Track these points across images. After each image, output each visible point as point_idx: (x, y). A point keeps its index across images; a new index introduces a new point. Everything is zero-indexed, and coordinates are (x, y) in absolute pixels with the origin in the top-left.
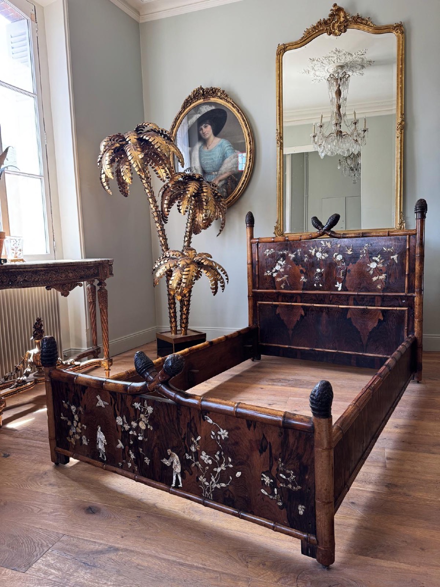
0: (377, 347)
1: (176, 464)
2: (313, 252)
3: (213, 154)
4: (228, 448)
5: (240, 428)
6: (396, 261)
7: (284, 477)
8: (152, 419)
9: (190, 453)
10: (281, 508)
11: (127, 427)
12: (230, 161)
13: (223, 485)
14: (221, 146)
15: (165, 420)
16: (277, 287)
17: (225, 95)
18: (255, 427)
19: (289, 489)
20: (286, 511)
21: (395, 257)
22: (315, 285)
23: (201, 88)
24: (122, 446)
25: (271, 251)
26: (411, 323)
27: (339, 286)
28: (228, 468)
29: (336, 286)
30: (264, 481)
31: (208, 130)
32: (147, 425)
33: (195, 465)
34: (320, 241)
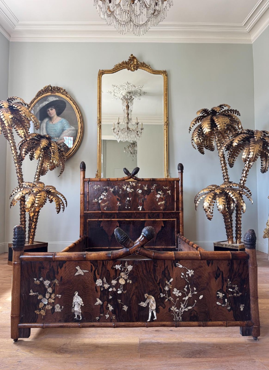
0: (161, 242)
1: (152, 303)
2: (125, 188)
3: (56, 126)
4: (193, 282)
5: (202, 267)
6: (170, 194)
7: (231, 290)
8: (131, 275)
9: (164, 292)
10: (229, 310)
11: (106, 286)
12: (67, 132)
13: (190, 308)
14: (61, 122)
15: (143, 273)
16: (102, 210)
17: (65, 92)
18: (212, 264)
19: (234, 297)
20: (232, 312)
21: (169, 192)
22: (126, 207)
23: (50, 86)
24: (101, 302)
25: (98, 187)
26: (178, 227)
27: (140, 208)
28: (193, 295)
29: (138, 208)
30: (219, 296)
31: (53, 112)
32: (126, 280)
33: (168, 300)
34: (129, 182)
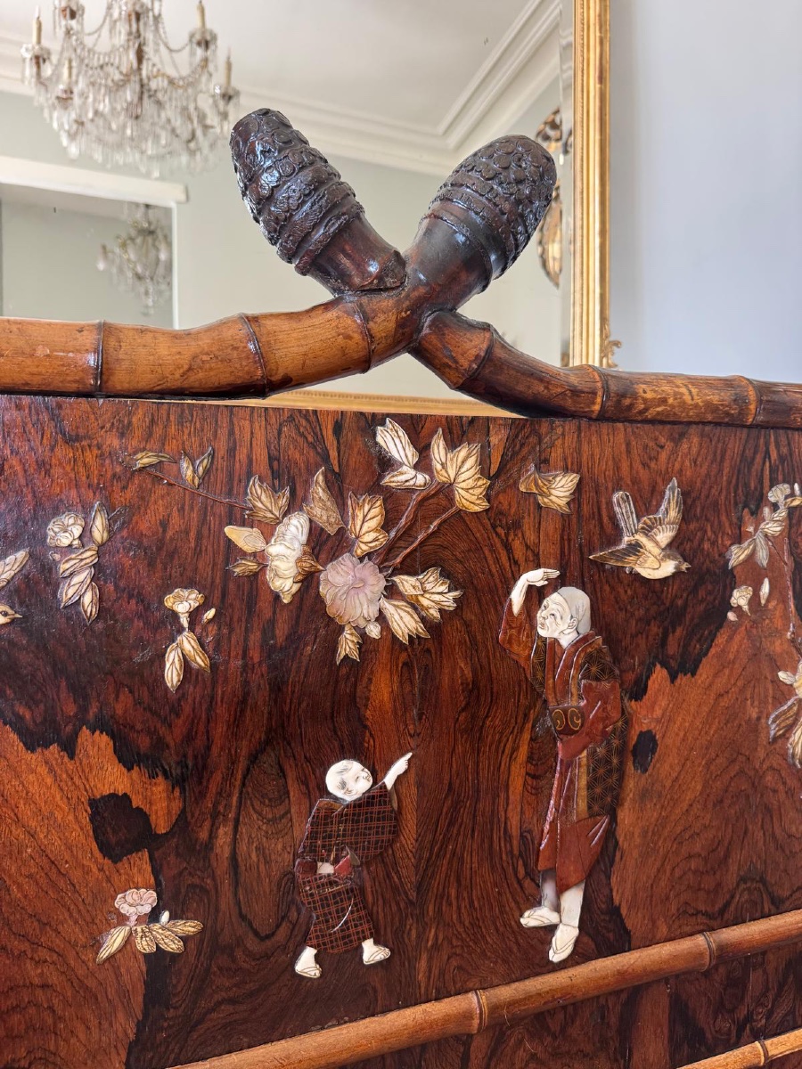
34: (371, 422)
